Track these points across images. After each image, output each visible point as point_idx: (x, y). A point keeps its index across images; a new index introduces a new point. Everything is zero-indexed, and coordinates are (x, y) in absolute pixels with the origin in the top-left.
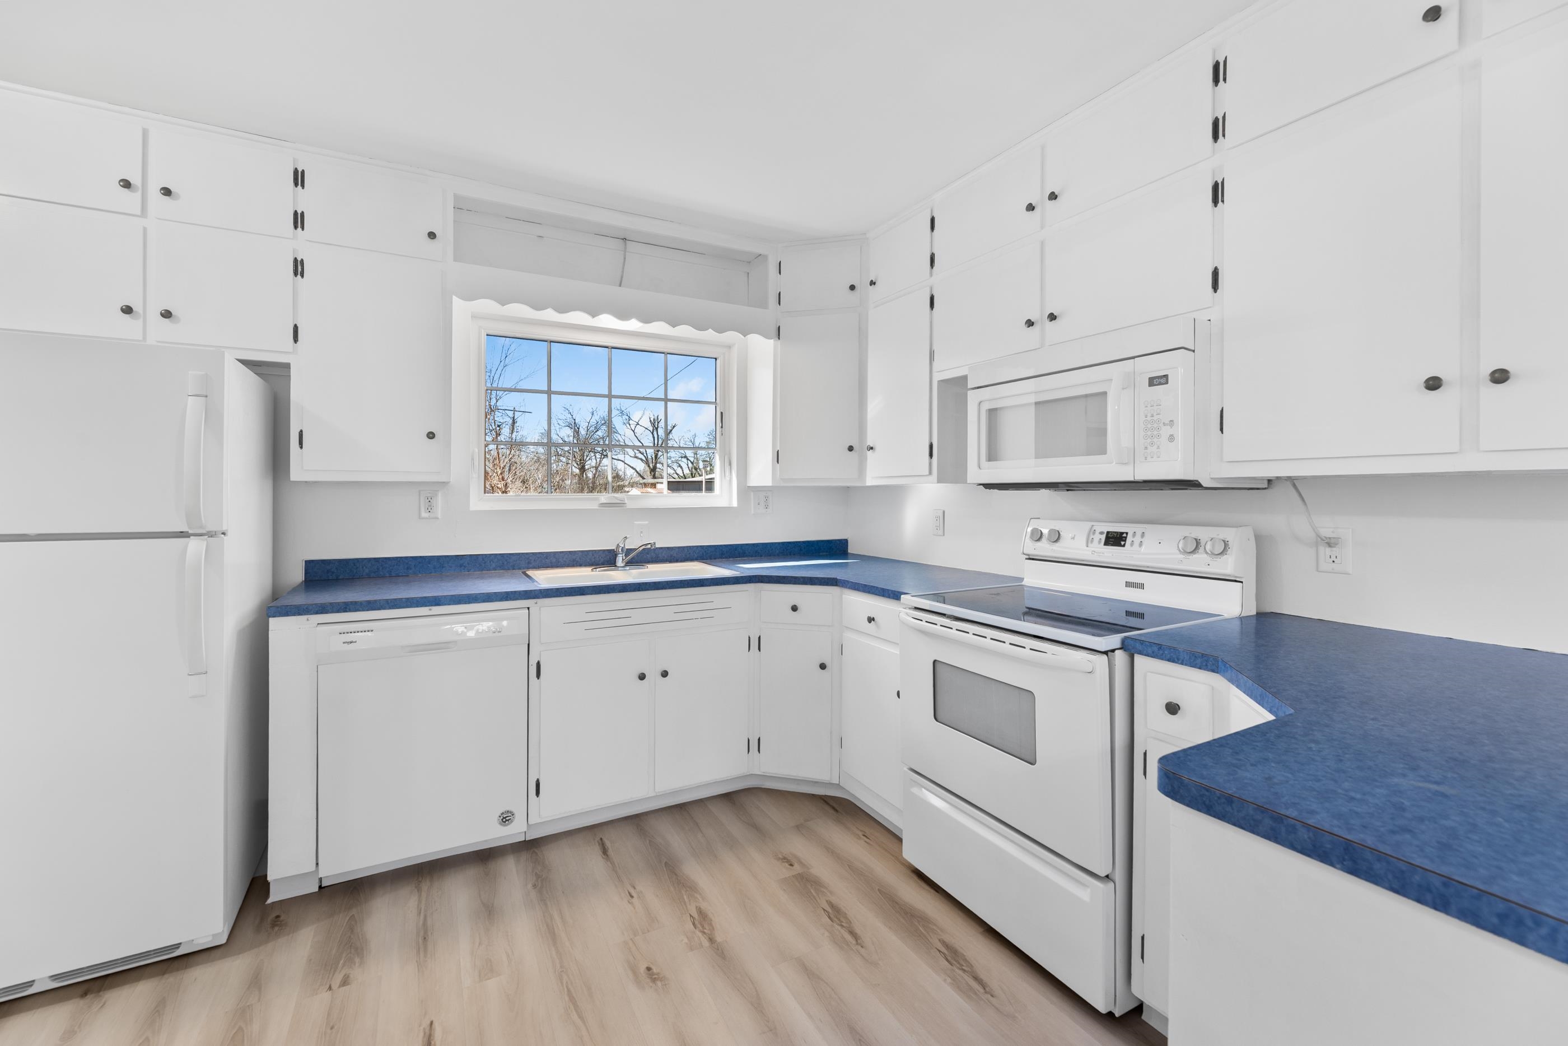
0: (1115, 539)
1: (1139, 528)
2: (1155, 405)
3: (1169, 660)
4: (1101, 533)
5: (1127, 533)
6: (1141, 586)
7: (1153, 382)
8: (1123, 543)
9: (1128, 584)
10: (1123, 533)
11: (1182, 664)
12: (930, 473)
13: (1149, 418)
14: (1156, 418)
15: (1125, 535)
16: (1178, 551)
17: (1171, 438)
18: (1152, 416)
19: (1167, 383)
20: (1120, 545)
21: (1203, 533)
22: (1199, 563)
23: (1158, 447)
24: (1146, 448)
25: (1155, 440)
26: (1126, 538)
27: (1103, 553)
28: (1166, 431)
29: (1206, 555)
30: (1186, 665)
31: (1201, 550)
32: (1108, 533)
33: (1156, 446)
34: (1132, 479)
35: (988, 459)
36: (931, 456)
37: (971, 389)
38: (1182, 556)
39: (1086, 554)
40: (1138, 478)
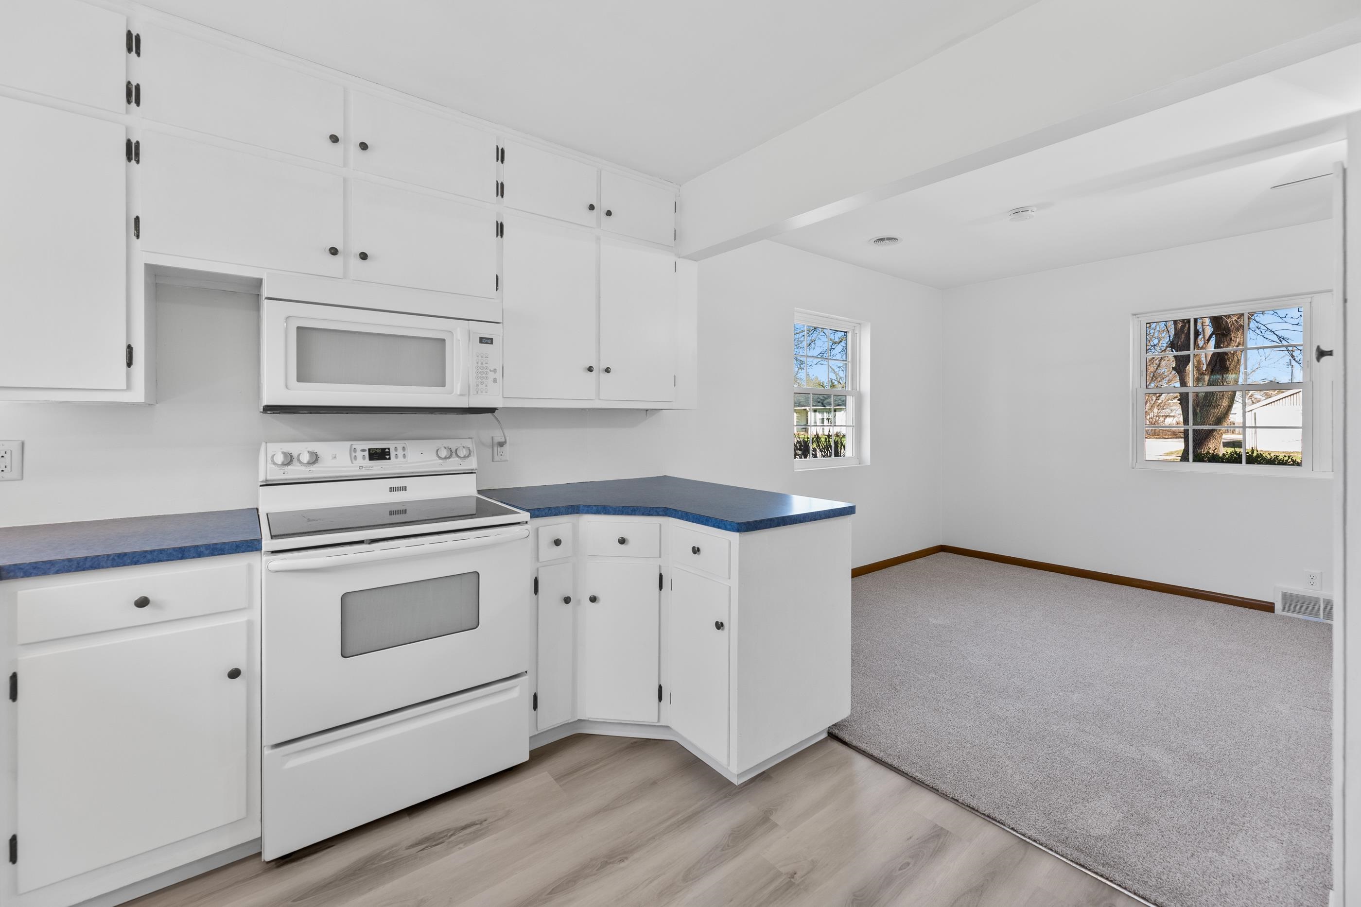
0: (379, 455)
1: (399, 444)
2: (484, 356)
3: (555, 515)
4: (363, 450)
5: (389, 449)
6: (405, 489)
7: (483, 340)
8: (388, 457)
9: (392, 490)
10: (386, 449)
11: (562, 515)
12: (129, 387)
13: (480, 365)
14: (485, 365)
15: (387, 450)
16: (437, 457)
17: (495, 380)
18: (482, 364)
19: (492, 343)
20: (386, 459)
21: (453, 444)
22: (454, 464)
23: (486, 386)
24: (477, 385)
25: (484, 380)
26: (389, 452)
27: (371, 467)
28: (491, 376)
29: (457, 458)
30: (564, 515)
31: (454, 455)
32: (369, 450)
33: (484, 385)
34: (468, 407)
35: (300, 379)
36: (129, 364)
37: (267, 298)
38: (441, 461)
39: (355, 472)
40: (471, 406)
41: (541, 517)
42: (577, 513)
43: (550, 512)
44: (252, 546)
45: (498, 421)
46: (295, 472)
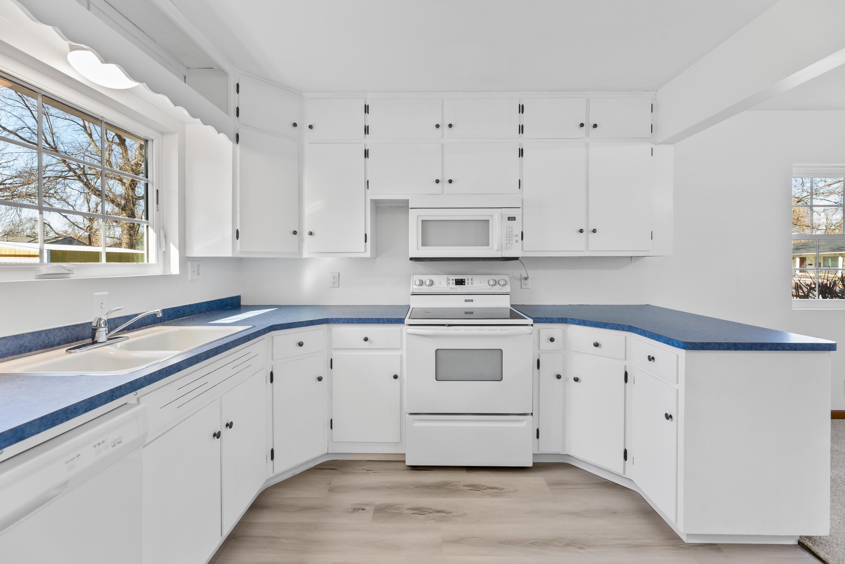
0: (460, 282)
1: (470, 277)
2: (511, 228)
3: (550, 323)
4: (453, 280)
5: (465, 279)
6: (472, 301)
7: (510, 219)
8: (464, 283)
9: (466, 301)
10: (463, 279)
11: (555, 323)
12: (366, 251)
13: (508, 233)
14: (511, 233)
15: (464, 280)
16: (488, 285)
17: (517, 241)
18: (509, 232)
19: (515, 220)
20: (463, 285)
21: (497, 278)
22: (497, 289)
23: (512, 245)
24: (507, 244)
25: (511, 241)
26: (465, 281)
27: (456, 288)
28: (515, 239)
29: (499, 286)
30: (556, 323)
31: (497, 284)
32: (456, 279)
33: (511, 244)
34: (501, 257)
35: (423, 245)
36: (366, 242)
37: (411, 208)
38: (490, 287)
39: (448, 290)
40: (503, 256)
41: (541, 323)
42: (566, 323)
43: (547, 320)
44: (401, 321)
45: (523, 265)
46: (425, 289)
